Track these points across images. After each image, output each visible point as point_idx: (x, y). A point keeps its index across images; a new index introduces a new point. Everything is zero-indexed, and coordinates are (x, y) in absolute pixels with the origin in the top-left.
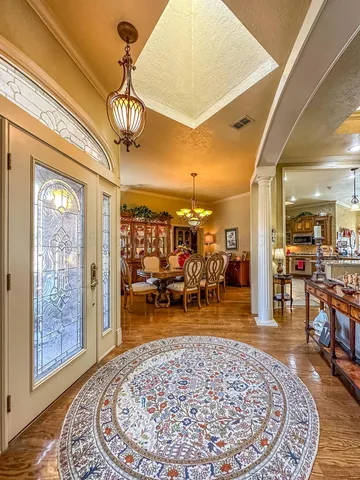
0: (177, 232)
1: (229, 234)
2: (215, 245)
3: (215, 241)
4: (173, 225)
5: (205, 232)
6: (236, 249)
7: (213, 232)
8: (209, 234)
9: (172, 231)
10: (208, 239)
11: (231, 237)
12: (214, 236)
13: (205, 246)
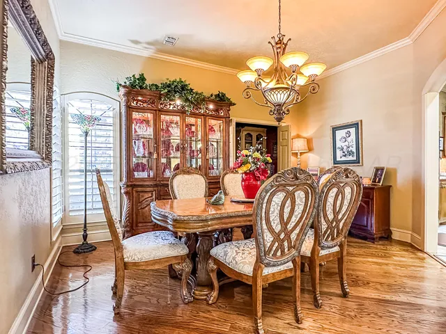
0: (243, 134)
1: (340, 134)
2: (310, 155)
3: (310, 149)
4: (235, 120)
5: (293, 134)
6: (357, 162)
7: (309, 132)
8: (298, 136)
9: (232, 129)
10: (299, 145)
11: (346, 140)
12: (309, 141)
13: (293, 159)
